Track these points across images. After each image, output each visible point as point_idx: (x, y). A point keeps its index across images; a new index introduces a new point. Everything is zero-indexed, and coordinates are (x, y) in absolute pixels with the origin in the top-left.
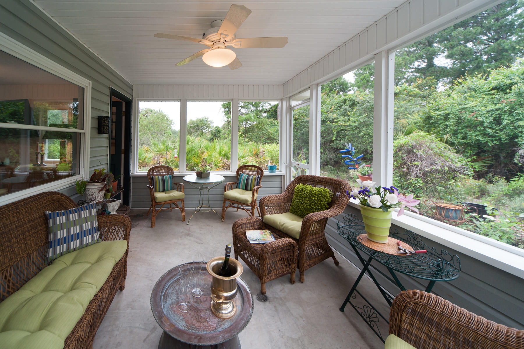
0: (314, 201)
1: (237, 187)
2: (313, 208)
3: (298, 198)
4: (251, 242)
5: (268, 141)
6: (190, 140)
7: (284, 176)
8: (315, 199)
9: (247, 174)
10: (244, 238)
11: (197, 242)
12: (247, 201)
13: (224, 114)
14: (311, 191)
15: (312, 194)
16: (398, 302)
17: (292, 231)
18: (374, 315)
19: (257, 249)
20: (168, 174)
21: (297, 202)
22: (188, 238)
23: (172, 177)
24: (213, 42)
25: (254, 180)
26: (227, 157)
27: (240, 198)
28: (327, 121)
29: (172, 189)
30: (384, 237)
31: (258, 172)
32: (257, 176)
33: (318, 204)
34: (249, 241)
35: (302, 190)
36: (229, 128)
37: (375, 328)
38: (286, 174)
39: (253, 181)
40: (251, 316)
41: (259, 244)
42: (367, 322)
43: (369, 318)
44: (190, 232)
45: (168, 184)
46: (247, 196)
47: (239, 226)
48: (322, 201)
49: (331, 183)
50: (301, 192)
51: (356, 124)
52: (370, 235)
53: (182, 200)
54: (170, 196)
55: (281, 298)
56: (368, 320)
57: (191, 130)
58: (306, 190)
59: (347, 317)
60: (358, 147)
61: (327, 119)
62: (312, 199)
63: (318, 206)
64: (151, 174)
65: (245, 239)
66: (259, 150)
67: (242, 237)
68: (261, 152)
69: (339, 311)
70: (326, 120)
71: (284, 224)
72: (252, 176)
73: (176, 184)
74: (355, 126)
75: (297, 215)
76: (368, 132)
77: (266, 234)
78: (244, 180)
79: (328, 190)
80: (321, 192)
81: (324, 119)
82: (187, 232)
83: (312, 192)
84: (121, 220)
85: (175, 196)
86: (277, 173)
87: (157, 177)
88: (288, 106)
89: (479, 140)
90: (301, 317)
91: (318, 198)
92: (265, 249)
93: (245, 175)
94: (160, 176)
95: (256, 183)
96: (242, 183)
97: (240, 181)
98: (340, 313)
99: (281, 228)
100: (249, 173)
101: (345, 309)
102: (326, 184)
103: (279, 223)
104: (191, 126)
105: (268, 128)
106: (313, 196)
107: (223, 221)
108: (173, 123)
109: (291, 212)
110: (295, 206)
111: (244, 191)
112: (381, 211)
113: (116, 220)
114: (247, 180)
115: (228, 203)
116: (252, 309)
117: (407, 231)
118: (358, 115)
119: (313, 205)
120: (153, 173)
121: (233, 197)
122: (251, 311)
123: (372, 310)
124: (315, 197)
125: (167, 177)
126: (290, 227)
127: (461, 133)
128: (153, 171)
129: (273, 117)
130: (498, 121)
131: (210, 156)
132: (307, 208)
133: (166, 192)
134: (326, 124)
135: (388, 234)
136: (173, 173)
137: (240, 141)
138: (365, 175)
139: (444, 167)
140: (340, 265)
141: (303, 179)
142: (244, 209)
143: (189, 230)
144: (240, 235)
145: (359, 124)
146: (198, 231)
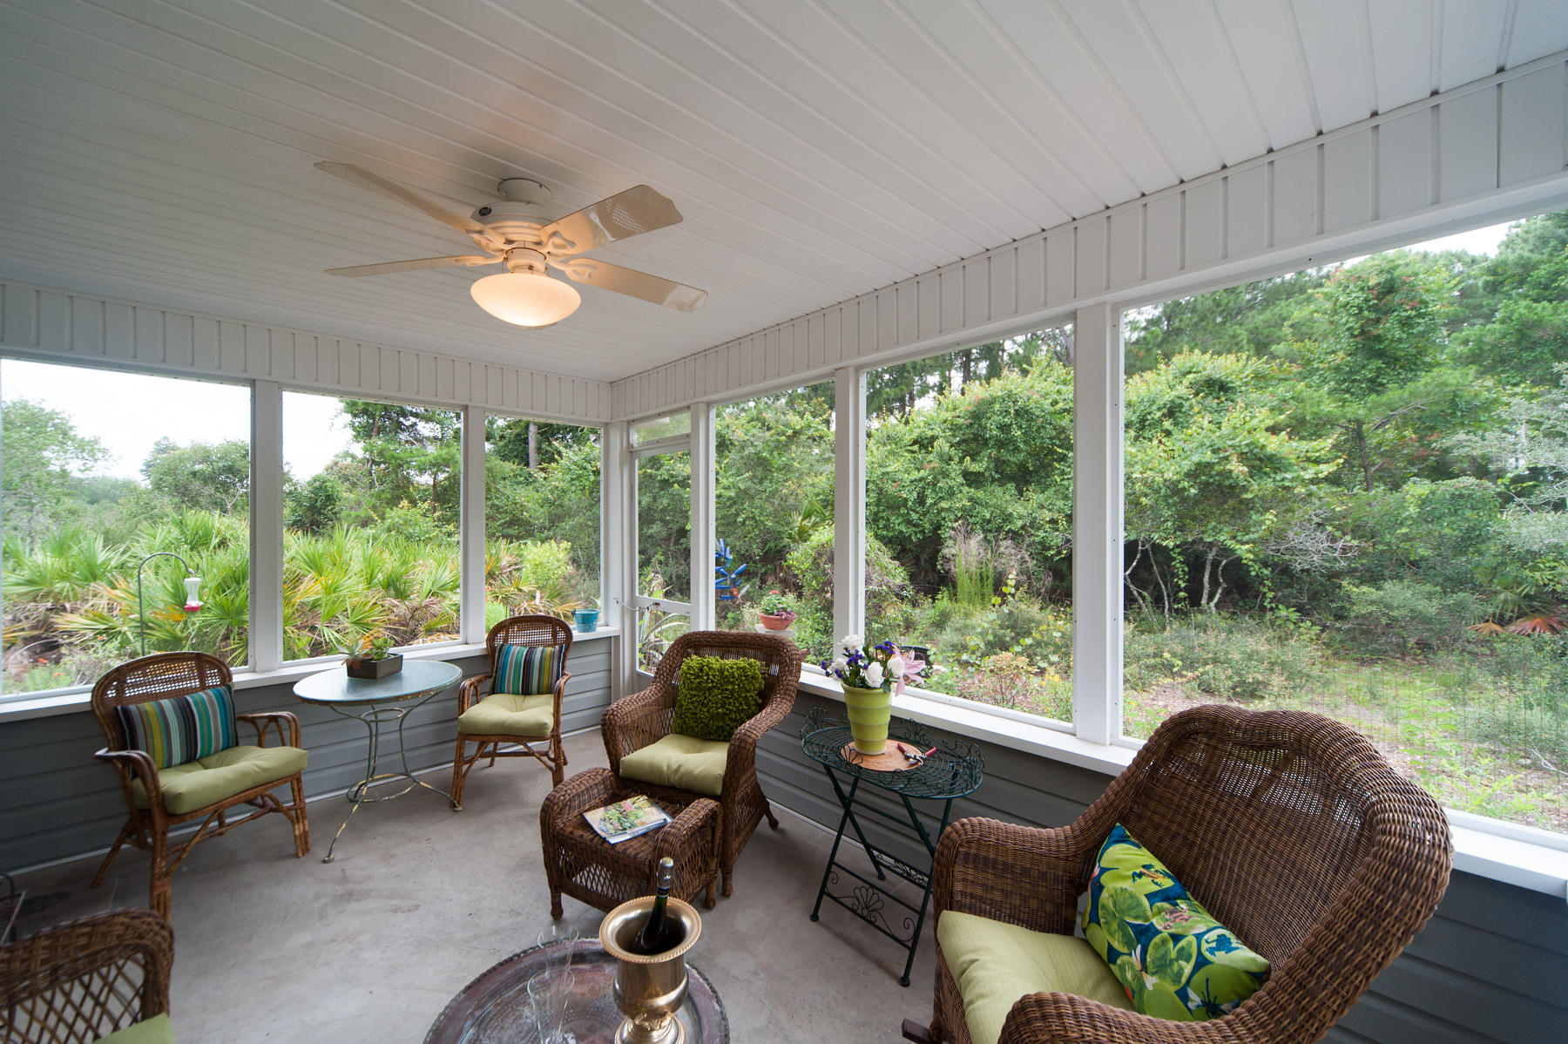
0: (732, 695)
1: (494, 691)
2: (731, 711)
3: (694, 693)
4: (613, 841)
5: (511, 531)
6: (215, 532)
7: (617, 638)
8: (733, 689)
9: (524, 645)
10: (588, 836)
11: (396, 910)
12: (543, 726)
13: (350, 433)
14: (721, 671)
15: (724, 677)
16: (946, 851)
17: (704, 778)
18: (875, 897)
19: (637, 854)
20: (203, 687)
21: (692, 703)
22: (354, 906)
23: (227, 697)
24: (509, 242)
25: (547, 659)
26: (397, 590)
27: (518, 723)
28: (674, 482)
29: (232, 742)
30: (881, 742)
31: (554, 635)
32: (557, 647)
33: (741, 700)
34: (604, 840)
35: (701, 670)
36: (372, 485)
37: (880, 923)
38: (623, 629)
39: (547, 664)
40: (724, 1019)
41: (635, 838)
42: (863, 918)
43: (867, 907)
44: (351, 886)
45: (213, 726)
46: (538, 711)
47: (565, 805)
48: (748, 691)
49: (759, 645)
50: (698, 677)
51: (732, 494)
52: (862, 743)
53: (295, 779)
54: (246, 774)
55: (701, 955)
56: (865, 913)
57: (196, 485)
58: (710, 668)
59: (826, 926)
60: (735, 546)
61: (672, 476)
62: (727, 690)
63: (741, 704)
64: (111, 694)
65: (593, 839)
66: (498, 560)
67: (582, 836)
68: (504, 568)
69: (811, 922)
70: (671, 481)
71: (680, 766)
72: (540, 648)
73: (253, 721)
74: (730, 498)
75: (694, 737)
76: (752, 512)
77: (640, 808)
78: (517, 664)
79: (758, 663)
80: (744, 668)
81: (667, 478)
82: (340, 889)
83: (726, 673)
84: (119, 936)
85: (265, 770)
86: (600, 631)
87: (148, 706)
88: (625, 445)
89: (901, 532)
90: (756, 973)
91: (739, 685)
92: (666, 845)
93: (517, 647)
94: (165, 703)
95: (555, 668)
96: (512, 675)
97: (504, 668)
98: (813, 925)
99: (674, 779)
100: (526, 640)
101: (820, 913)
102: (750, 648)
103: (665, 768)
104: (197, 467)
105: (508, 492)
106: (728, 681)
107: (460, 808)
108: (105, 451)
109: (676, 733)
110: (688, 714)
111: (519, 699)
112: (880, 693)
113: (84, 947)
114: (528, 663)
115: (471, 748)
116: (717, 1002)
117: (906, 720)
118: (733, 471)
119: (730, 703)
120: (120, 691)
121: (495, 725)
122: (717, 1007)
123: (870, 891)
124: (732, 683)
125: (204, 699)
126: (696, 772)
127: (883, 518)
128: (122, 682)
129: (516, 457)
130: (921, 500)
131: (331, 589)
132: (718, 713)
133: (206, 761)
134: (671, 490)
135: (886, 735)
136: (226, 678)
137: (427, 532)
138: (773, 614)
139: (881, 586)
140: (780, 826)
141: (692, 643)
142: (529, 753)
143: (344, 879)
144: (571, 833)
145: (737, 494)
146: (383, 870)
